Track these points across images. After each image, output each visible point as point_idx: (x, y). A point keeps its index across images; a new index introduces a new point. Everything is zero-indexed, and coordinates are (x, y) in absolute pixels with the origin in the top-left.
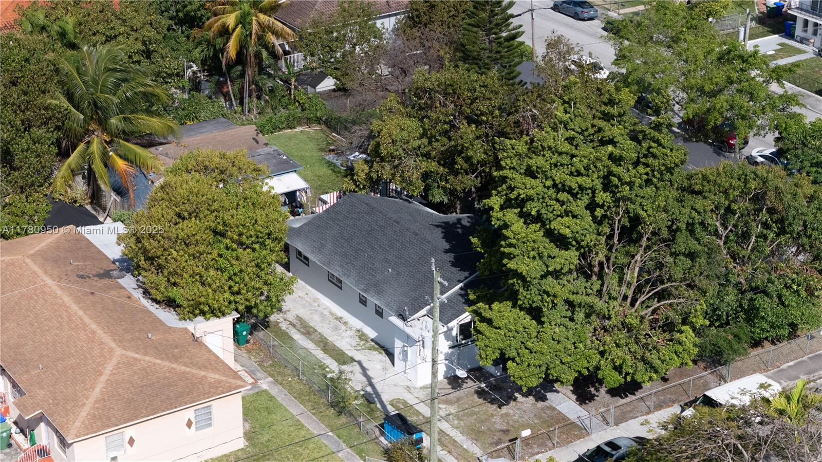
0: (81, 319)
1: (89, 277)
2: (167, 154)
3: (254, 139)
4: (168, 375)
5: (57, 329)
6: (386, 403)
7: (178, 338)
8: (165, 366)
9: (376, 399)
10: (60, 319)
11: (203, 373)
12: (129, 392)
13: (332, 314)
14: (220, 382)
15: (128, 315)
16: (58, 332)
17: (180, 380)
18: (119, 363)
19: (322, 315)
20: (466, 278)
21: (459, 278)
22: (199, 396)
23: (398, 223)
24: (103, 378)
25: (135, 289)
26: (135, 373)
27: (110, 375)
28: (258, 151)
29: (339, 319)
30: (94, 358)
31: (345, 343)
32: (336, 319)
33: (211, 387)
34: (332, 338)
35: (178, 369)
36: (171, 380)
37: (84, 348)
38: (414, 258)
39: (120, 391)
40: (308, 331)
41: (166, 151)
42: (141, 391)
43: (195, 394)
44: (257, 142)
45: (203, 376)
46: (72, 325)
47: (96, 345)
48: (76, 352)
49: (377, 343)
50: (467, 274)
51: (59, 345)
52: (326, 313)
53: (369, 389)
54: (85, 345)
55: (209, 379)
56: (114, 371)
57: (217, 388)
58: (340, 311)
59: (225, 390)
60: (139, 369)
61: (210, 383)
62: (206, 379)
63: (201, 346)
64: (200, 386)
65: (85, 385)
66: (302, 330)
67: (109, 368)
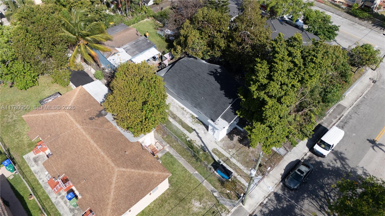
0: (97, 149)
1: (94, 118)
2: (108, 45)
3: (137, 34)
4: (138, 177)
5: (87, 155)
6: (211, 152)
7: (137, 150)
8: (136, 172)
9: (206, 149)
10: (87, 149)
11: (152, 173)
12: (125, 191)
13: (180, 106)
14: (159, 175)
15: (114, 140)
16: (88, 157)
17: (144, 178)
18: (118, 176)
19: (177, 108)
20: (232, 102)
21: (229, 102)
22: (153, 186)
23: (200, 75)
24: (113, 186)
25: (113, 120)
26: (125, 179)
27: (116, 183)
28: (139, 39)
29: (183, 109)
30: (107, 173)
31: (188, 121)
32: (182, 109)
33: (157, 180)
34: (183, 119)
35: (142, 173)
36: (140, 180)
37: (101, 167)
38: (210, 92)
39: (122, 192)
40: (175, 117)
41: (108, 44)
42: (130, 189)
43: (152, 185)
44: (138, 35)
45: (153, 174)
46: (93, 153)
47: (106, 165)
48: (98, 169)
49: (199, 120)
50: (232, 99)
51: (90, 165)
52: (178, 106)
53: (203, 145)
54: (101, 165)
55: (155, 175)
56: (117, 181)
57: (159, 179)
58: (183, 106)
59: (162, 179)
60: (127, 177)
61: (156, 177)
62: (154, 175)
63: (146, 152)
64: (153, 180)
65: (106, 191)
66: (172, 116)
67: (114, 180)
